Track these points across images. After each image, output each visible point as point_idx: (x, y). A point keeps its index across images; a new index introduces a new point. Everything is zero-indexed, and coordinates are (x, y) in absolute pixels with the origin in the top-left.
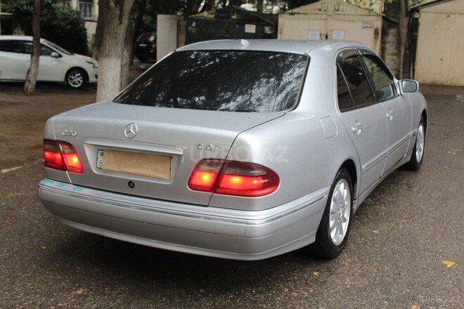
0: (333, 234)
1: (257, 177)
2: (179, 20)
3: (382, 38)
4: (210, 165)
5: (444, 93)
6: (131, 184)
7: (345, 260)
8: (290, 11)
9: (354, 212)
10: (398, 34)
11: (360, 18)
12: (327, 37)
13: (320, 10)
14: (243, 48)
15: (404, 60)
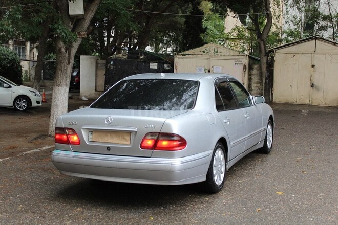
0: (215, 179)
1: (176, 141)
2: (97, 59)
3: (249, 71)
4: (152, 136)
5: (294, 110)
6: (108, 149)
7: (223, 194)
8: (183, 53)
9: (228, 169)
10: (260, 68)
11: (233, 57)
12: (209, 71)
13: (204, 52)
14: (162, 78)
15: (265, 87)
